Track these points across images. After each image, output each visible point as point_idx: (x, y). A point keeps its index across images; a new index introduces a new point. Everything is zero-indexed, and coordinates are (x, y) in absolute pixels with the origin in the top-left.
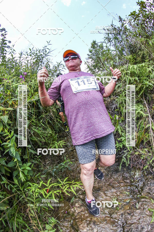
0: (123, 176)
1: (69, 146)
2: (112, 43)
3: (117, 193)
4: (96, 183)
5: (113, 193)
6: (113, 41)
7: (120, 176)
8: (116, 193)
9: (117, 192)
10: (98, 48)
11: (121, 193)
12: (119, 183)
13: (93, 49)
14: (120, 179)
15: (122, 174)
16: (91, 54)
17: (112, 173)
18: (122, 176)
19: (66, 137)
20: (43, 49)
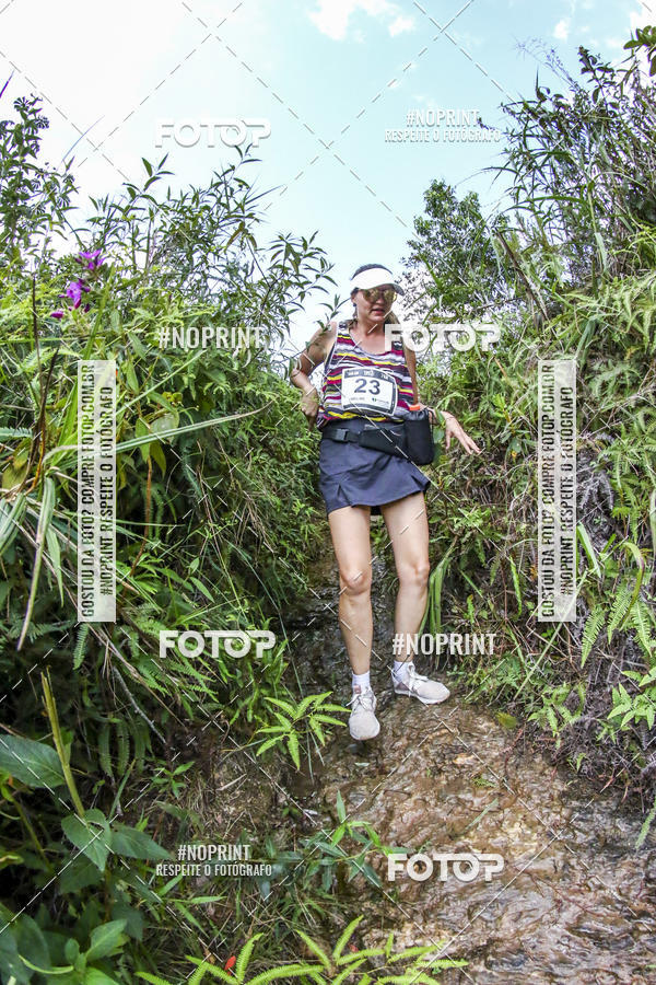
0: (652, 876)
1: (336, 682)
2: (543, 176)
3: (620, 973)
4: (505, 918)
5: (598, 970)
6: (547, 170)
7: (633, 875)
8: (614, 970)
9: (618, 964)
10: (455, 213)
11: (639, 969)
12: (630, 918)
13: (436, 219)
14: (633, 893)
15: (642, 865)
16: (425, 239)
17: (592, 856)
18: (647, 875)
19: (318, 629)
20: (216, 180)
